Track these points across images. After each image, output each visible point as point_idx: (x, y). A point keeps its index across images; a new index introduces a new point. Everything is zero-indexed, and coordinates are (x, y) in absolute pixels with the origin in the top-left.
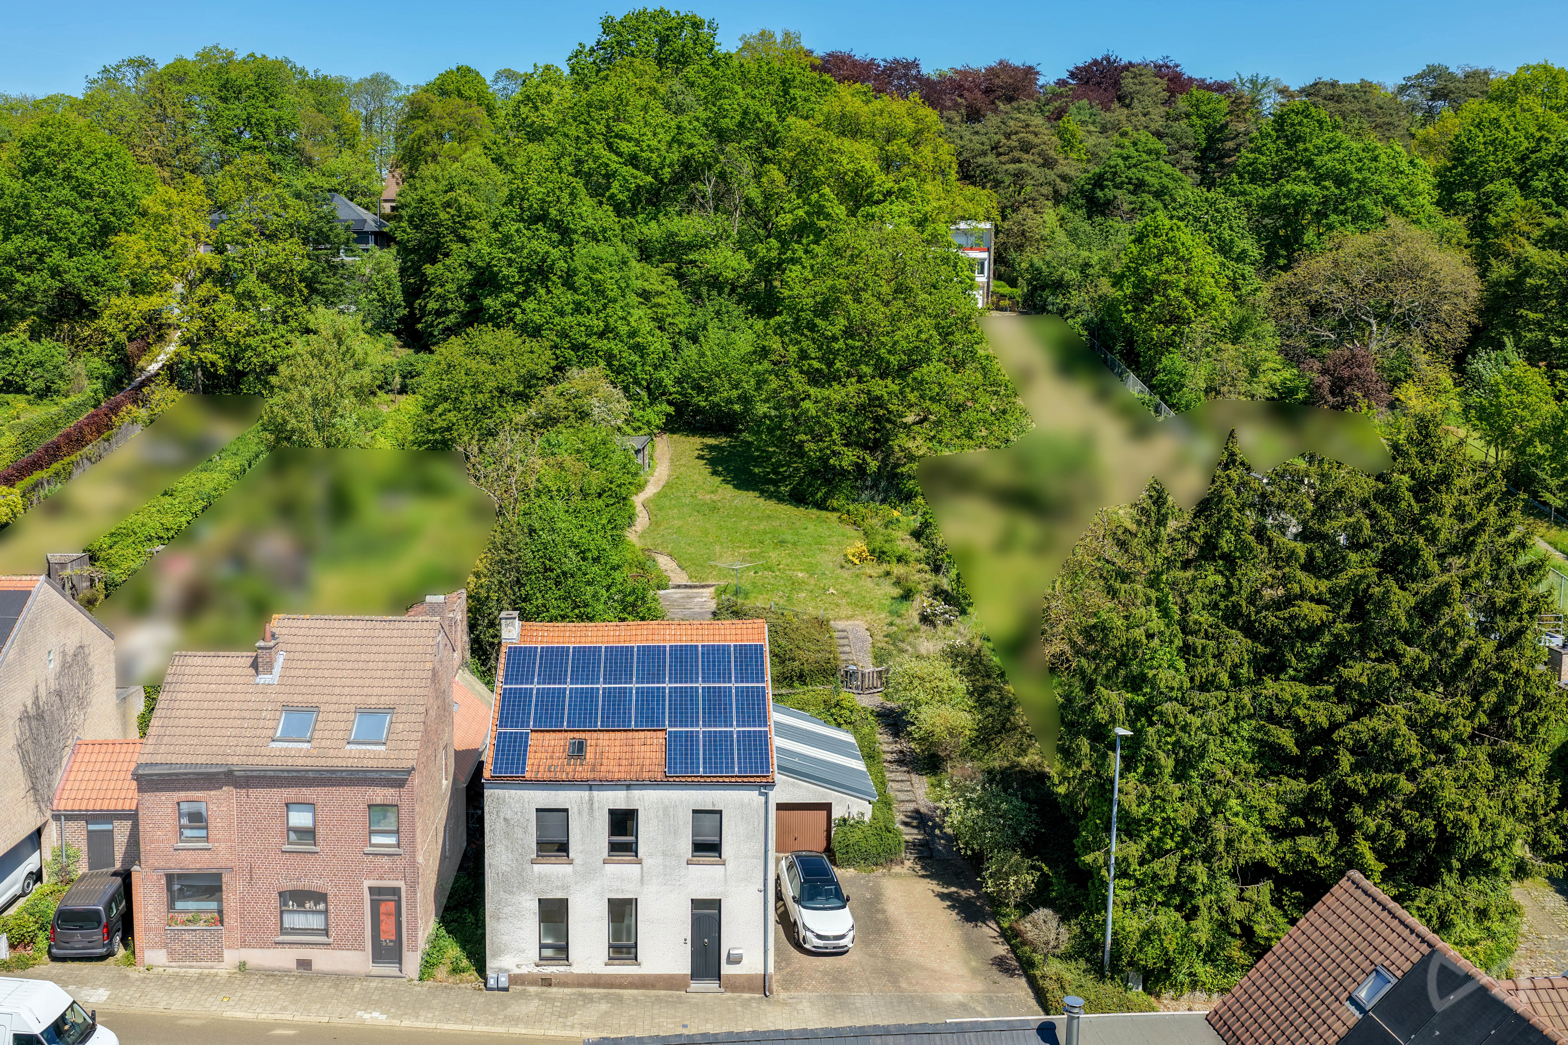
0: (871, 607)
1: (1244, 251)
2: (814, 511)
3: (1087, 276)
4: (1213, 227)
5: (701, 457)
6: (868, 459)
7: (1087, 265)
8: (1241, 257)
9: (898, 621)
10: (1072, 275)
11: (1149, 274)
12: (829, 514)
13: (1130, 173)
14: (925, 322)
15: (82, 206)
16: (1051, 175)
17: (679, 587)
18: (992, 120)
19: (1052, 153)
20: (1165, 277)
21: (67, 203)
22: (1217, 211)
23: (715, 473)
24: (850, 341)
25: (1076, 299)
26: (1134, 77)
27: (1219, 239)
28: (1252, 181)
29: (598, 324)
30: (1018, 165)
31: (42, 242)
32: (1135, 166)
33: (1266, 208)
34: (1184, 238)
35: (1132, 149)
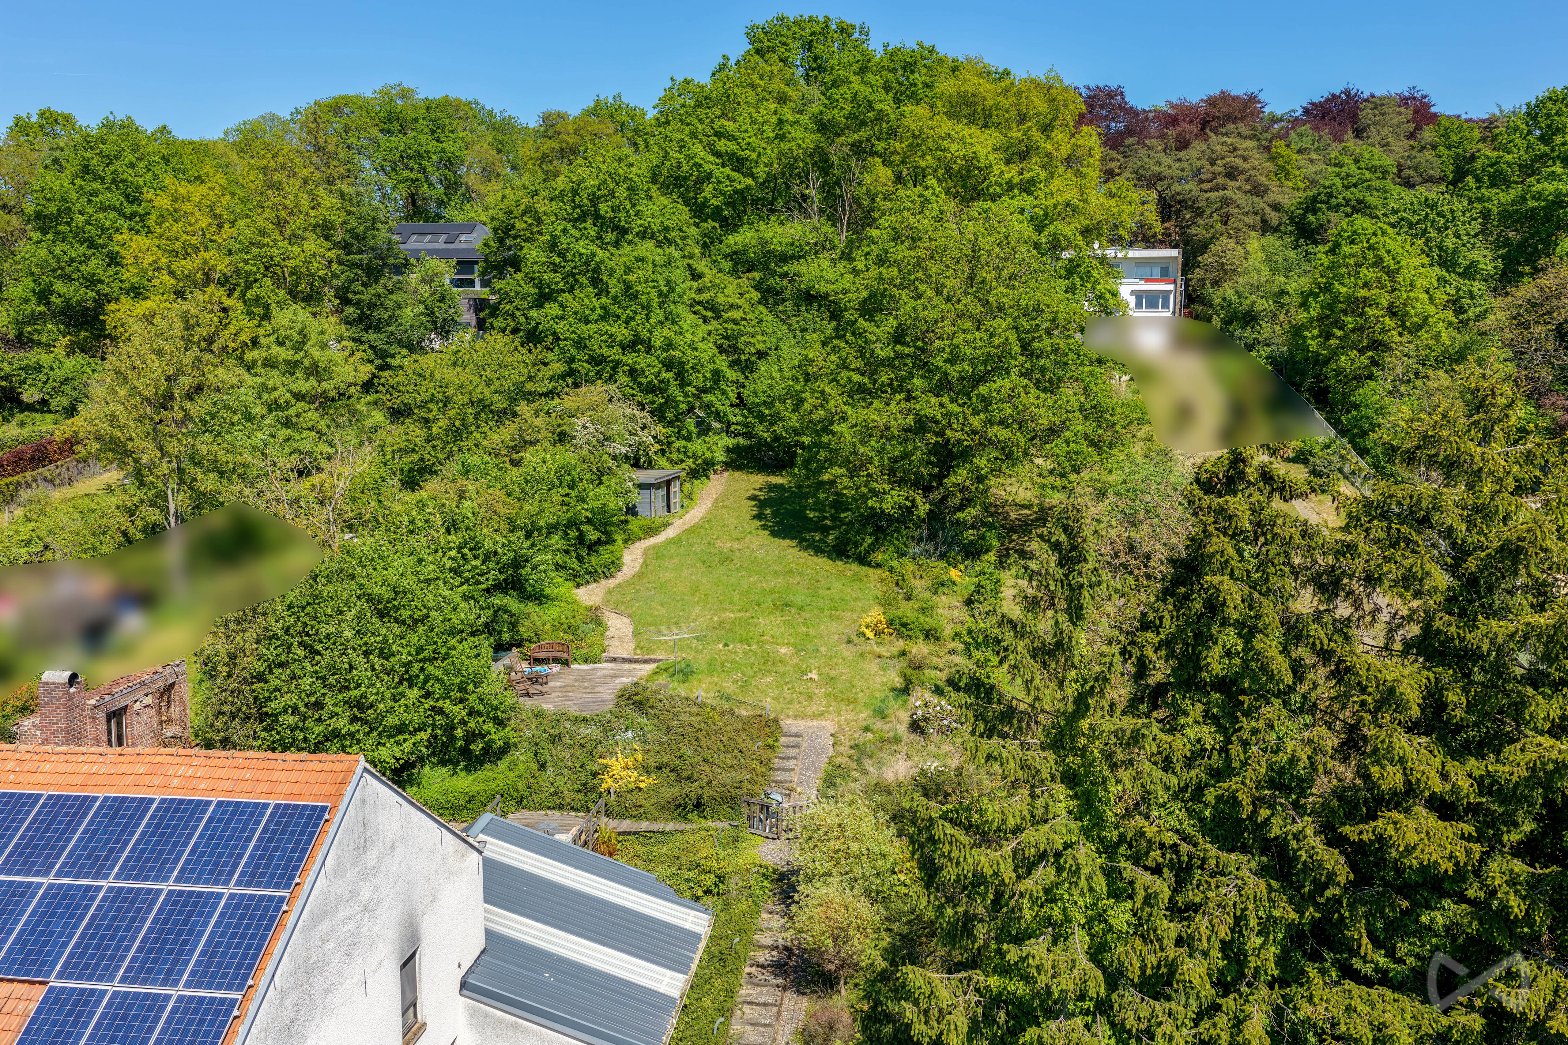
0: (854, 701)
1: (1473, 264)
2: (855, 567)
3: (1282, 306)
4: (1433, 234)
5: (753, 498)
6: (919, 500)
7: (1283, 293)
8: (1470, 271)
9: (879, 725)
10: (1263, 305)
11: (1344, 290)
12: (870, 571)
13: (1348, 194)
14: (1001, 324)
15: (128, 211)
16: (1260, 203)
17: (614, 660)
18: (1198, 147)
19: (1263, 179)
20: (1363, 293)
21: (115, 209)
22: (1441, 214)
23: (759, 517)
24: (898, 347)
25: (1266, 330)
26: (1375, 108)
27: (1440, 248)
28: (1492, 185)
29: (623, 333)
30: (1221, 193)
31: (79, 250)
32: (1355, 185)
33: (1508, 217)
34: (1391, 244)
35: (1353, 167)
